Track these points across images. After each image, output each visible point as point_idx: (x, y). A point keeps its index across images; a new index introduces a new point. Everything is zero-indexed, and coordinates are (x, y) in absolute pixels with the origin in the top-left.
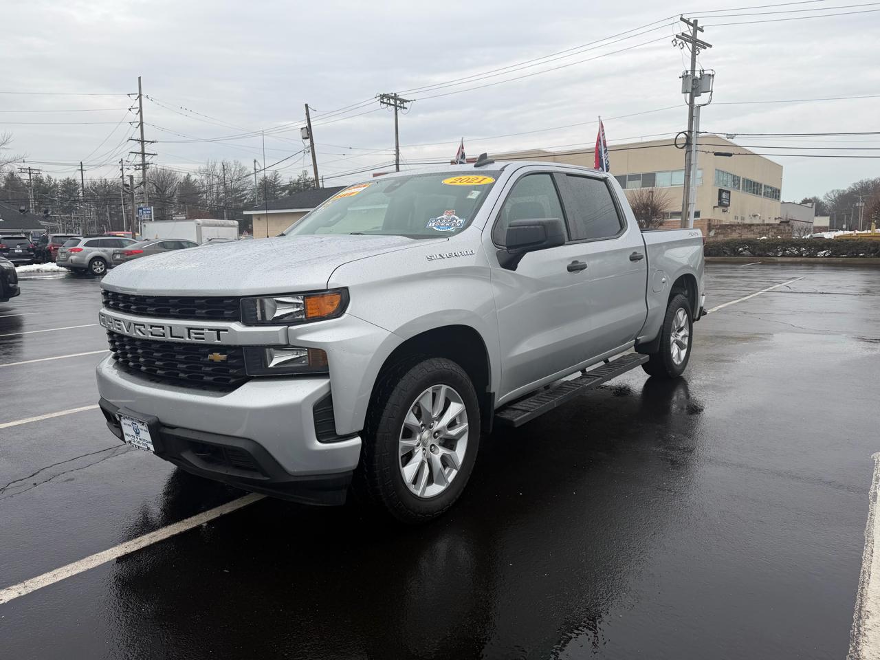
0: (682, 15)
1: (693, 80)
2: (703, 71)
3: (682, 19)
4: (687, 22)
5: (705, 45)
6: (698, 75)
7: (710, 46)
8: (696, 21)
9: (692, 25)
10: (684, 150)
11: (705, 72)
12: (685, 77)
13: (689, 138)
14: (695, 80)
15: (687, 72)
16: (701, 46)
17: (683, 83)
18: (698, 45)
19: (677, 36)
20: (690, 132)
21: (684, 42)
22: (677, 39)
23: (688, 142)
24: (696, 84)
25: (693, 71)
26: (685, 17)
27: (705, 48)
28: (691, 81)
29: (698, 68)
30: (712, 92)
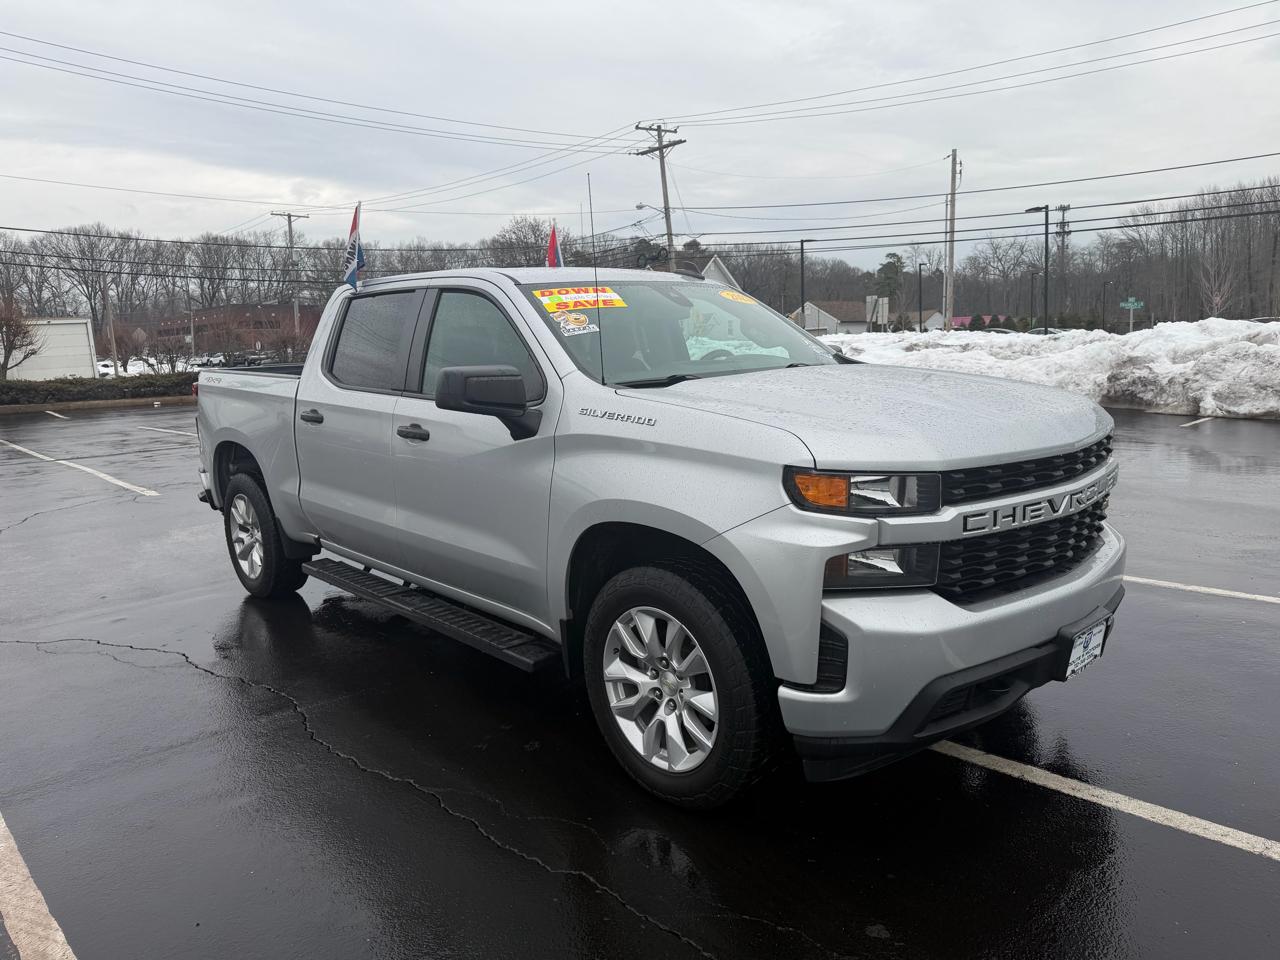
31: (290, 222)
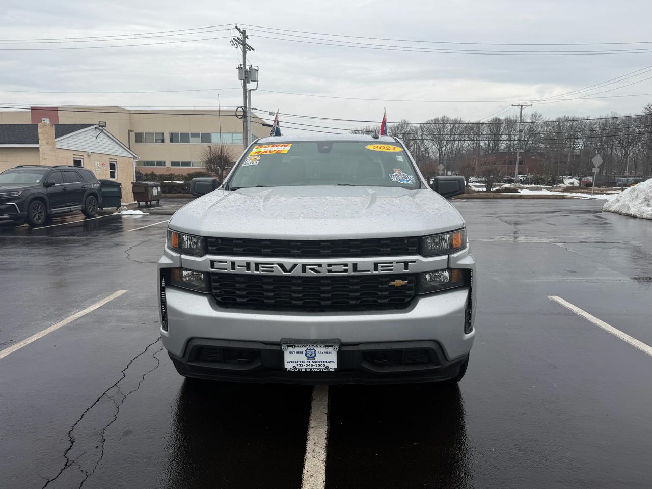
0: (236, 25)
1: (245, 71)
2: (252, 66)
3: (236, 27)
4: (239, 29)
5: (251, 49)
6: (247, 68)
7: (253, 50)
8: (244, 31)
9: (242, 33)
10: (242, 120)
11: (253, 67)
12: (240, 68)
13: (245, 111)
14: (246, 71)
15: (241, 65)
16: (248, 49)
17: (239, 72)
18: (246, 48)
19: (234, 39)
20: (245, 107)
21: (238, 43)
22: (234, 41)
23: (245, 114)
24: (247, 75)
25: (245, 65)
26: (238, 26)
27: (250, 50)
28: (244, 72)
29: (247, 63)
30: (258, 81)
31: (521, 109)
